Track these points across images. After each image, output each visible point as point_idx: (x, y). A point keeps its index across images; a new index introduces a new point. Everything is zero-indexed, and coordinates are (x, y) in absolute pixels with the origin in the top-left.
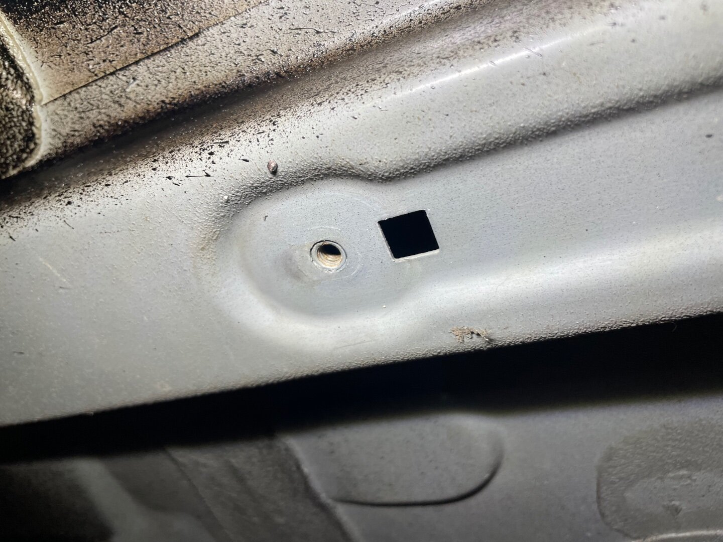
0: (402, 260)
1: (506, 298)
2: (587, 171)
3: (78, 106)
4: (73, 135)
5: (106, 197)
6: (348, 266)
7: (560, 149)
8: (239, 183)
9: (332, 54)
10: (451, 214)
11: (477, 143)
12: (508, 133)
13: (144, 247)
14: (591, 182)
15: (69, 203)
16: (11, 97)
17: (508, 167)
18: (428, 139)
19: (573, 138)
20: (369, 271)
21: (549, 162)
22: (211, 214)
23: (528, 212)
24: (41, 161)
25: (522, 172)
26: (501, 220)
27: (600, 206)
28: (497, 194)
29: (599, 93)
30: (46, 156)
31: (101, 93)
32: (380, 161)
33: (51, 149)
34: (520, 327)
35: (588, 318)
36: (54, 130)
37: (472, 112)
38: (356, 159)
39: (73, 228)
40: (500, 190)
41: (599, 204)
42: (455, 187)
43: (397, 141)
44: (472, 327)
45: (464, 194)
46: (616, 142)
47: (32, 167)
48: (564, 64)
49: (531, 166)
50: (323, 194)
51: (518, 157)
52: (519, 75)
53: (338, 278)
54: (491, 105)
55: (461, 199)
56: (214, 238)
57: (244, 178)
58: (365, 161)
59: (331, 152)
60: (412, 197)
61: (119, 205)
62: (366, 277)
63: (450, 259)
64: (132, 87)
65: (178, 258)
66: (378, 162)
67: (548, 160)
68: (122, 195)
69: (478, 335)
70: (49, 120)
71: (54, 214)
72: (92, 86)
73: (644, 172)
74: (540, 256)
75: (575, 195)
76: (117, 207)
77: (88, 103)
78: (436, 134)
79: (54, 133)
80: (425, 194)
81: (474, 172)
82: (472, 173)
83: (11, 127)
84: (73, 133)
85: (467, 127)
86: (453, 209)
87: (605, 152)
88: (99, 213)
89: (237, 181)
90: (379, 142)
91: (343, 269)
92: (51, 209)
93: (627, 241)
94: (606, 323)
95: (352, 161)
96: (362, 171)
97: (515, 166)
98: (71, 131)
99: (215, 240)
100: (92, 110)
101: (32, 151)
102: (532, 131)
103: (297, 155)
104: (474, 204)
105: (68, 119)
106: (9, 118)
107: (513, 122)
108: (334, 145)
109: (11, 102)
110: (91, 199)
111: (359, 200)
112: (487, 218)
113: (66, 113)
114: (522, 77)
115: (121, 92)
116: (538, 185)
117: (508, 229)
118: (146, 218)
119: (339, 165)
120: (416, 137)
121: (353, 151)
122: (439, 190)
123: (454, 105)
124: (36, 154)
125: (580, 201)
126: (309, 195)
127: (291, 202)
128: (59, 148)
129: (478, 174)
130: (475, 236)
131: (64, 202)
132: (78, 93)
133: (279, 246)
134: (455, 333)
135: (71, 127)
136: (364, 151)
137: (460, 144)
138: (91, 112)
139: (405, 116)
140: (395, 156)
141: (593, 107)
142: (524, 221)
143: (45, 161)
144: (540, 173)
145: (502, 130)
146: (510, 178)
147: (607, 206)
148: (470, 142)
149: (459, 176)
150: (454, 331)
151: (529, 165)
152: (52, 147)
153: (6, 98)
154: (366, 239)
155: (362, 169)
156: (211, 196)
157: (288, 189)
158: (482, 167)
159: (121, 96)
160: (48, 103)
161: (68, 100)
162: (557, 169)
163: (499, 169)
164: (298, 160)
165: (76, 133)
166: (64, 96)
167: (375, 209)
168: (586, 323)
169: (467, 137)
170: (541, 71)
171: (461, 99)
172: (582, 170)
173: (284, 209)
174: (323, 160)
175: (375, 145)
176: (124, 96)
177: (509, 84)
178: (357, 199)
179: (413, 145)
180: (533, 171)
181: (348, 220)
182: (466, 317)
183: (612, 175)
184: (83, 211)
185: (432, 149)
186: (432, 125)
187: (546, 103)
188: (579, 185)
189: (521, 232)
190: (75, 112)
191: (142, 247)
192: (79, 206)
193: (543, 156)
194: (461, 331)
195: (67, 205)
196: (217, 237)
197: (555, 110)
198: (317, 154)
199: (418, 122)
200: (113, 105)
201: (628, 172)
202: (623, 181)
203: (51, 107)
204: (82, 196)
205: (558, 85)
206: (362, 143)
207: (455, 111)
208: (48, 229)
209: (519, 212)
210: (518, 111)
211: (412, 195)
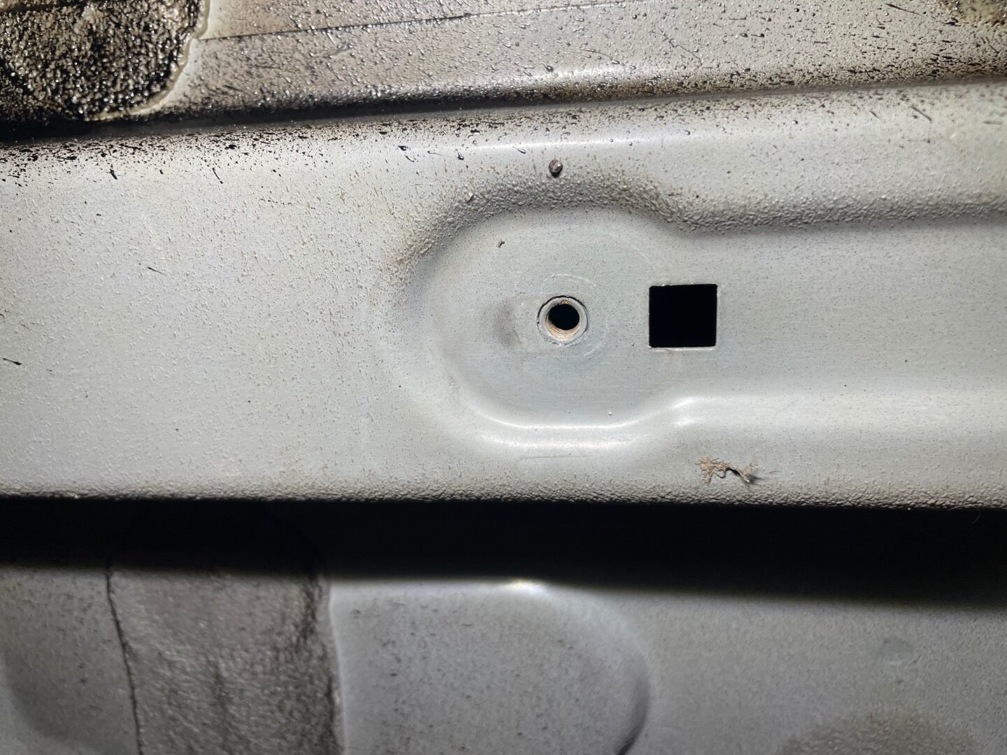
0: (659, 350)
1: (787, 429)
2: (930, 283)
3: (253, 56)
4: (223, 93)
5: (294, 151)
6: (584, 341)
7: (908, 246)
8: (498, 179)
9: (622, 91)
10: (748, 300)
11: (824, 206)
12: (865, 203)
13: (316, 238)
14: (930, 298)
15: (232, 147)
16: (161, 14)
17: (840, 253)
18: (768, 183)
19: (927, 236)
20: (610, 355)
21: (889, 259)
22: (437, 214)
23: (844, 320)
24: (158, 113)
25: (854, 264)
26: (807, 322)
27: (931, 333)
28: (815, 286)
29: (981, 181)
30: (170, 108)
31: (295, 49)
32: (697, 197)
33: (181, 102)
34: (792, 474)
35: (882, 478)
36: (200, 78)
37: (833, 163)
38: (669, 186)
39: (221, 182)
40: (820, 281)
41: (930, 330)
42: (767, 264)
43: (730, 175)
44: (728, 462)
45: (775, 275)
46: (972, 254)
47: (141, 118)
48: (953, 136)
49: (867, 259)
50: (593, 230)
51: (857, 243)
52: (900, 135)
53: (563, 356)
54: (857, 162)
55: (769, 280)
56: (422, 252)
57: (509, 174)
58: (679, 191)
59: (641, 168)
60: (709, 263)
61: (311, 166)
62: (603, 363)
63: (726, 361)
64: (343, 56)
65: (358, 266)
66: (695, 197)
67: (890, 257)
68: (322, 155)
69: (736, 472)
70: (200, 62)
71: (202, 156)
72: (287, 36)
73: (992, 300)
74: (840, 383)
75: (906, 311)
76: (307, 168)
77: (270, 57)
78: (781, 180)
79: (197, 82)
80: (726, 263)
81: (798, 249)
82: (794, 250)
83: (139, 54)
84: (226, 89)
85: (821, 181)
86: (753, 292)
87: (956, 263)
88: (274, 171)
89: (497, 175)
90: (706, 171)
91: (576, 344)
92: (199, 149)
93: (950, 386)
94: (901, 490)
95: (662, 186)
96: (667, 205)
97: (849, 254)
98: (226, 86)
99: (422, 254)
100: (270, 67)
101: (152, 95)
102: (891, 208)
103: (594, 161)
104: (782, 292)
105: (230, 70)
106: (142, 41)
107: (875, 189)
108: (647, 160)
109: (158, 21)
110: (269, 149)
111: (638, 249)
112: (792, 315)
113: (231, 60)
114: (903, 138)
115: (324, 57)
116: (867, 286)
117: (813, 337)
118: (343, 194)
119: (641, 189)
120: (754, 177)
121: (669, 174)
122: (746, 262)
123: (814, 149)
124: (157, 102)
125: (910, 320)
126: (574, 226)
127: (546, 231)
128: (195, 104)
129: (801, 253)
130: (767, 337)
131: (225, 144)
132: (263, 40)
133: (501, 290)
134: (703, 465)
135: (227, 81)
136: (683, 177)
137: (804, 200)
138: (268, 70)
139: (751, 147)
140: (719, 195)
141: (969, 197)
142: (836, 331)
143: (165, 115)
144: (875, 272)
145: (859, 197)
146: (837, 269)
147: (938, 334)
148: (816, 201)
149: (777, 249)
150: (702, 462)
151: (865, 257)
152: (184, 99)
153: (154, 13)
154: (625, 307)
155: (669, 202)
156: (452, 187)
157: (552, 209)
158: (810, 244)
159: (321, 62)
160: (211, 39)
161: (243, 44)
162: (896, 271)
163: (829, 253)
164: (593, 168)
165: (231, 92)
166: (240, 38)
167: (654, 268)
168: (877, 485)
169: (815, 193)
170: (926, 137)
171: (825, 144)
172: (924, 280)
173: (531, 238)
174: (624, 177)
175: (701, 173)
176: (324, 64)
177: (886, 143)
178: (636, 248)
179: (747, 186)
180: (867, 266)
181: (612, 274)
182: (726, 444)
183: (956, 295)
184: (251, 163)
185: (768, 198)
186: (779, 167)
187: (921, 177)
188: (914, 299)
189: (826, 345)
190: (244, 63)
191: (313, 237)
192: (246, 154)
193: (886, 250)
194: (712, 465)
195: (226, 148)
196: (426, 252)
197: (927, 188)
198: (621, 165)
199: (765, 159)
200: (302, 69)
201: (974, 296)
202: (965, 307)
203: (214, 46)
204: (255, 143)
205: (940, 159)
206: (685, 167)
207: (814, 156)
208: (182, 173)
209: (833, 317)
210: (886, 177)
211: (710, 260)
